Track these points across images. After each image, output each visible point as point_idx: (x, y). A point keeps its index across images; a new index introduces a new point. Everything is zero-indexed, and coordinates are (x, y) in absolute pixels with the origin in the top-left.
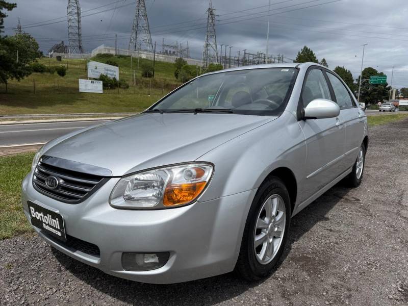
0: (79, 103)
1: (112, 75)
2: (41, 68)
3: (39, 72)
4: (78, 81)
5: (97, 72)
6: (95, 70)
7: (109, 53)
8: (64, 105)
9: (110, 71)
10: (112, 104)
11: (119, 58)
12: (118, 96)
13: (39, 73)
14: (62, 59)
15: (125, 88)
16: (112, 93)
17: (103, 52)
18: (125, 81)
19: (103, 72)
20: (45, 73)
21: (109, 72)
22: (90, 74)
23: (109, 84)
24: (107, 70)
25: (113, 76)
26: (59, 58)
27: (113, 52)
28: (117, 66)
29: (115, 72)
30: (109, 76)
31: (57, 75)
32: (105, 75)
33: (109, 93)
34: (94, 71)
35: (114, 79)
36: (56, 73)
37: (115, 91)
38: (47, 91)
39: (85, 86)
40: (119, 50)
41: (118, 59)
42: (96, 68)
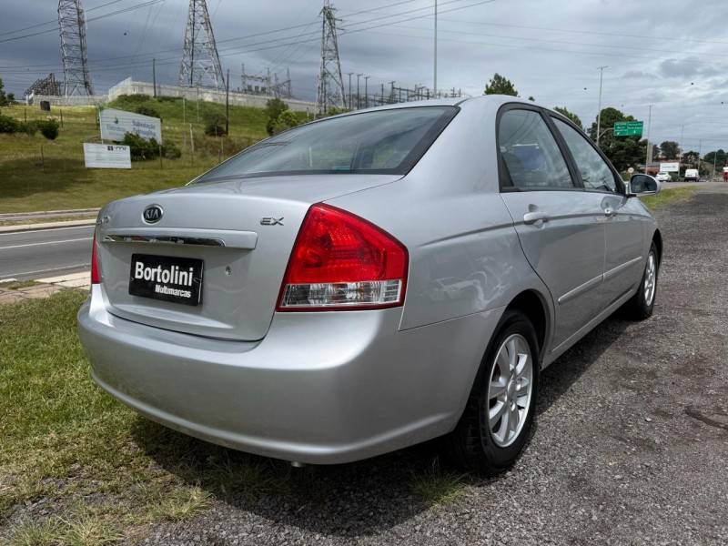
0: (85, 187)
1: (148, 133)
2: (9, 124)
3: (5, 131)
4: (82, 148)
5: (119, 129)
6: (116, 126)
7: (141, 93)
8: (56, 194)
9: (144, 125)
11: (160, 101)
12: (159, 172)
13: (4, 135)
14: (52, 107)
15: (173, 158)
16: (149, 167)
17: (131, 92)
18: (173, 145)
19: (131, 129)
20: (18, 135)
21: (141, 128)
22: (105, 133)
23: (142, 151)
24: (138, 125)
25: (151, 137)
26: (46, 106)
27: (149, 92)
28: (158, 117)
29: (153, 127)
30: (142, 135)
31: (42, 136)
32: (134, 134)
33: (143, 169)
34: (112, 128)
35: (153, 141)
36: (39, 134)
37: (156, 163)
38: (21, 166)
39: (97, 156)
40: (159, 87)
41: (160, 105)
42: (117, 122)
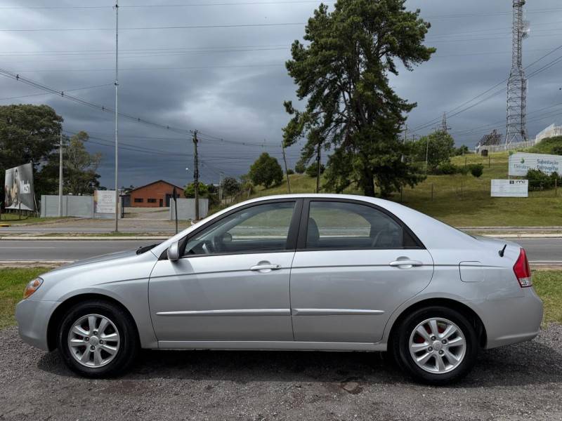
0: (484, 212)
1: (550, 169)
2: (452, 168)
3: (449, 173)
4: (490, 182)
5: (524, 167)
6: (522, 165)
9: (548, 162)
10: (537, 213)
12: (552, 200)
13: (448, 176)
14: (489, 153)
16: (542, 196)
17: (552, 135)
19: (534, 166)
20: (456, 175)
22: (512, 171)
24: (542, 162)
25: (553, 171)
26: (485, 153)
29: (556, 163)
30: (543, 170)
32: (536, 169)
33: (538, 197)
34: (518, 167)
35: (554, 174)
36: (470, 174)
37: (552, 192)
38: (450, 196)
39: (499, 188)
42: (523, 162)
